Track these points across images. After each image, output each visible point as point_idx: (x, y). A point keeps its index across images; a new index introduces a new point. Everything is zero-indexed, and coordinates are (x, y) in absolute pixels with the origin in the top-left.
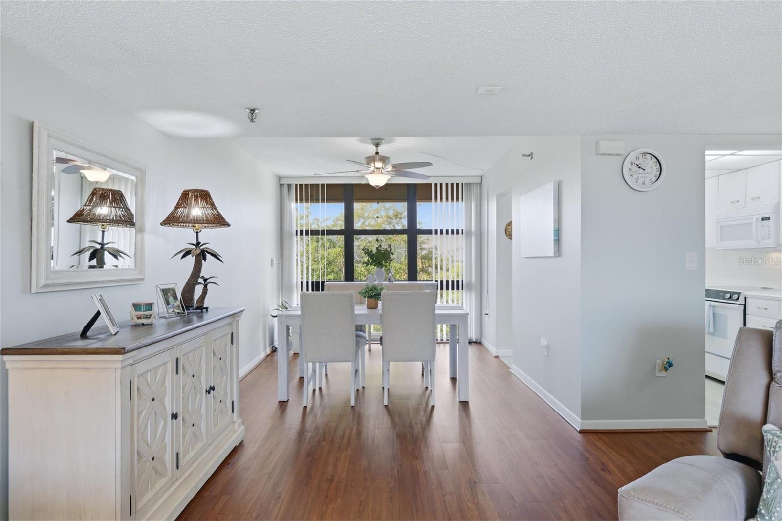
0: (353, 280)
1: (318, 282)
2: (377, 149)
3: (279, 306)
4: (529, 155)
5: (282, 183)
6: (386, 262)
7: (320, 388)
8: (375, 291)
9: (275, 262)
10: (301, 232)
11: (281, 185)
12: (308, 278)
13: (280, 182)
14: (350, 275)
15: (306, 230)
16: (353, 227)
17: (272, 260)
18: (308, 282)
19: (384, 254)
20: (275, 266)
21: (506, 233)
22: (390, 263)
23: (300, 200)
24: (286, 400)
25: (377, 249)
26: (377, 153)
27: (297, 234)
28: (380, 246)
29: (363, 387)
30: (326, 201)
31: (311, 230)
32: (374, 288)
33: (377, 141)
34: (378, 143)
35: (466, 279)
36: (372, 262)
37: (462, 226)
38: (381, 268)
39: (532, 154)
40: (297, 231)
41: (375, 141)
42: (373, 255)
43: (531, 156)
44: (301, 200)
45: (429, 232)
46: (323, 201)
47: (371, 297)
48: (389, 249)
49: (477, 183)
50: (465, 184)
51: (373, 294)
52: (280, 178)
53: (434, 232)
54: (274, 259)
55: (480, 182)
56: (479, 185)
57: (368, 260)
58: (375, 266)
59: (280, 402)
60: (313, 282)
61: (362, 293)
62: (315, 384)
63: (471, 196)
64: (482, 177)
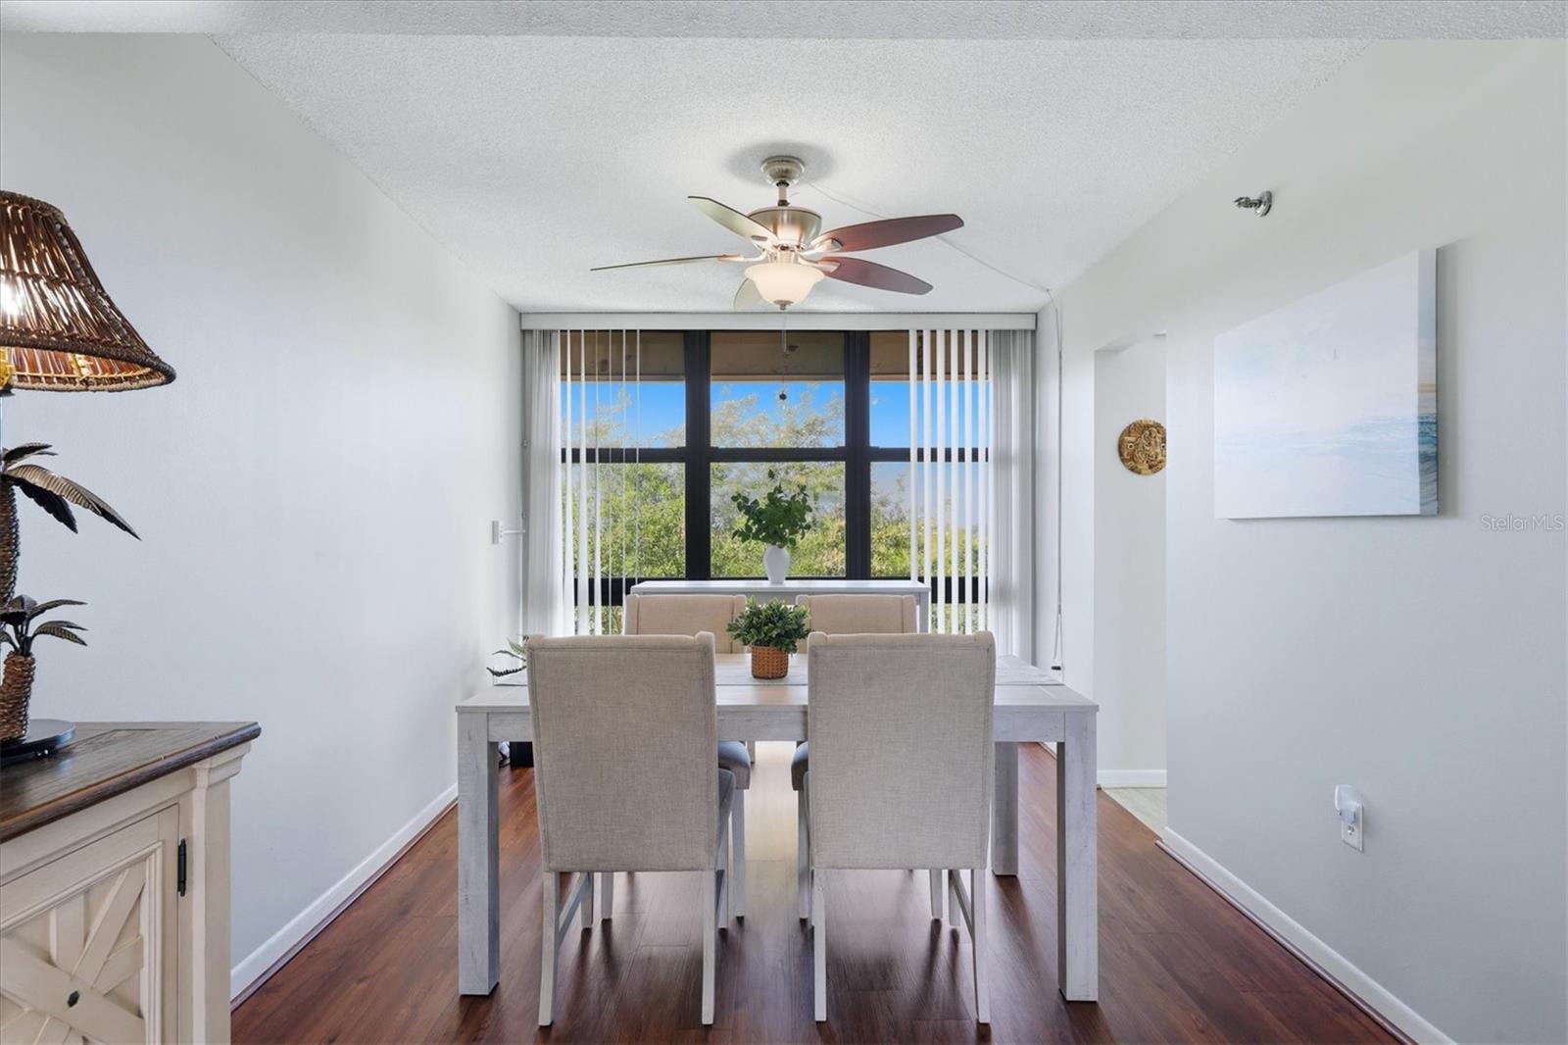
0: (706, 577)
1: (617, 582)
2: (783, 193)
3: (513, 646)
4: (1260, 202)
5: (525, 327)
6: (794, 532)
7: (607, 924)
8: (779, 624)
9: (504, 530)
10: (576, 454)
11: (524, 332)
12: (592, 571)
13: (520, 323)
14: (699, 564)
15: (588, 450)
16: (709, 441)
17: (495, 525)
18: (591, 582)
19: (788, 511)
20: (501, 540)
21: (1121, 454)
22: (803, 534)
23: (572, 374)
24: (487, 993)
25: (771, 496)
26: (783, 203)
27: (564, 460)
28: (779, 490)
29: (740, 920)
30: (638, 377)
31: (600, 450)
32: (777, 616)
33: (785, 167)
34: (787, 171)
35: (997, 576)
36: (759, 531)
37: (986, 441)
38: (781, 547)
39: (1270, 195)
40: (564, 452)
41: (778, 167)
42: (761, 512)
43: (1265, 202)
44: (576, 374)
45: (902, 455)
46: (631, 374)
47: (767, 643)
48: (799, 498)
49: (1026, 331)
50: (995, 331)
51: (775, 633)
52: (521, 314)
53: (914, 455)
54: (501, 524)
55: (1033, 327)
56: (1029, 335)
57: (747, 526)
58: (764, 540)
59: (464, 997)
60: (604, 582)
61: (737, 628)
62: (589, 916)
63: (1008, 364)
64: (1036, 314)
